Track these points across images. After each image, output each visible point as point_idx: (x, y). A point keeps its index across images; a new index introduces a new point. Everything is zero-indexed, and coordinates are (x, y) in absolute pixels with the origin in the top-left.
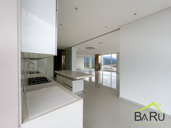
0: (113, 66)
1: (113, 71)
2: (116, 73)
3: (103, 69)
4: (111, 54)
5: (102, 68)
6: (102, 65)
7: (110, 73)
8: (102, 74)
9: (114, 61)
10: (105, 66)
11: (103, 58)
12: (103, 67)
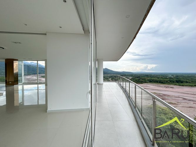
0: (42, 77)
1: (40, 83)
2: (44, 85)
3: (23, 82)
4: (37, 61)
5: (22, 80)
6: (21, 76)
7: (36, 86)
8: (23, 90)
9: (43, 69)
10: (28, 77)
11: (24, 65)
12: (23, 78)
